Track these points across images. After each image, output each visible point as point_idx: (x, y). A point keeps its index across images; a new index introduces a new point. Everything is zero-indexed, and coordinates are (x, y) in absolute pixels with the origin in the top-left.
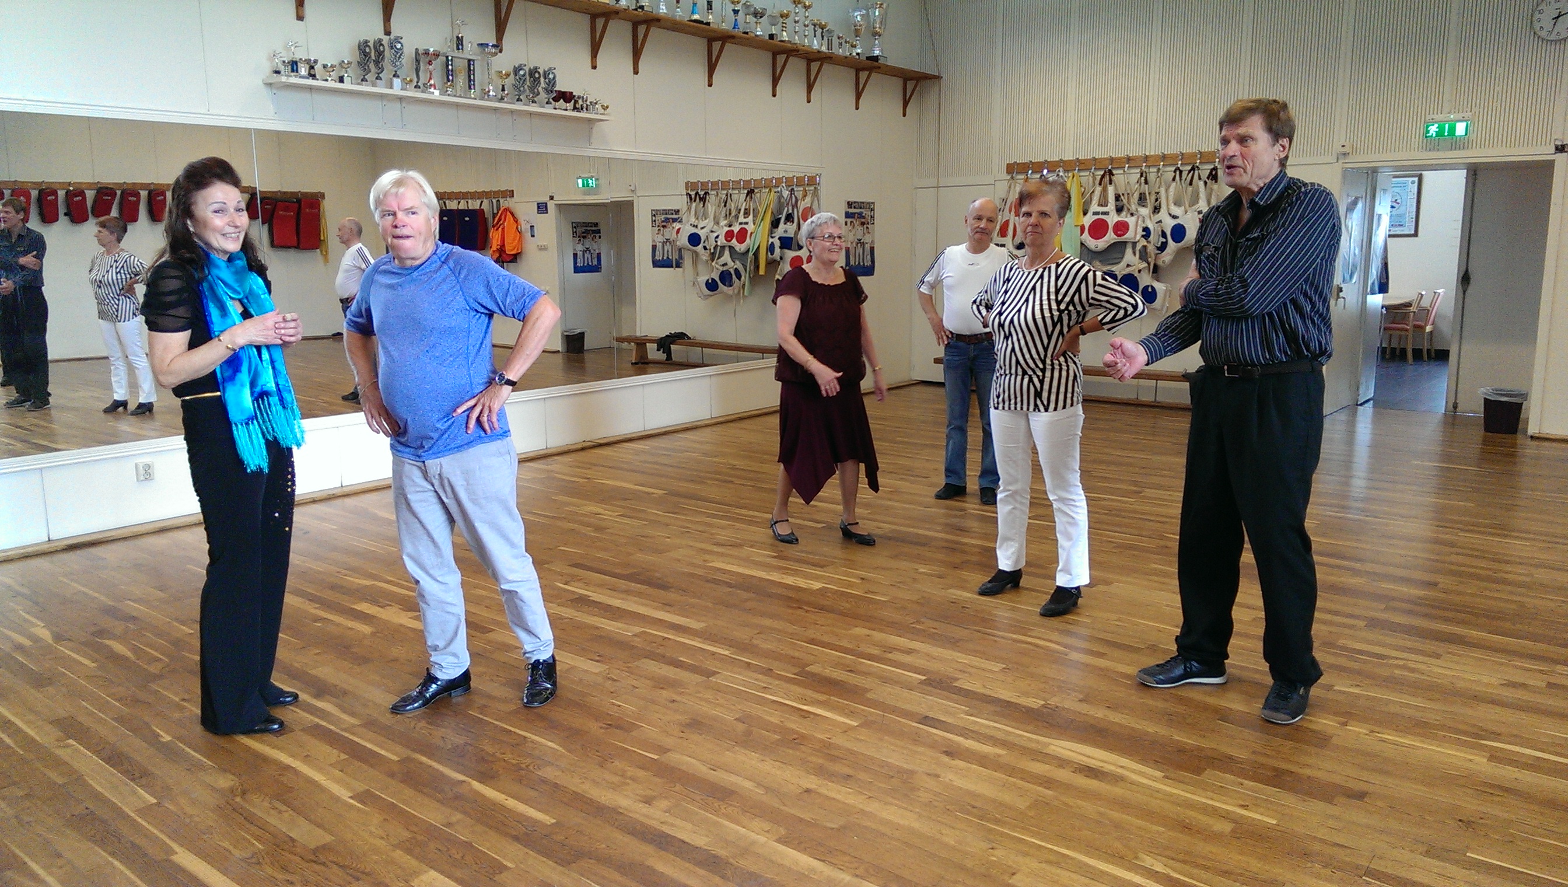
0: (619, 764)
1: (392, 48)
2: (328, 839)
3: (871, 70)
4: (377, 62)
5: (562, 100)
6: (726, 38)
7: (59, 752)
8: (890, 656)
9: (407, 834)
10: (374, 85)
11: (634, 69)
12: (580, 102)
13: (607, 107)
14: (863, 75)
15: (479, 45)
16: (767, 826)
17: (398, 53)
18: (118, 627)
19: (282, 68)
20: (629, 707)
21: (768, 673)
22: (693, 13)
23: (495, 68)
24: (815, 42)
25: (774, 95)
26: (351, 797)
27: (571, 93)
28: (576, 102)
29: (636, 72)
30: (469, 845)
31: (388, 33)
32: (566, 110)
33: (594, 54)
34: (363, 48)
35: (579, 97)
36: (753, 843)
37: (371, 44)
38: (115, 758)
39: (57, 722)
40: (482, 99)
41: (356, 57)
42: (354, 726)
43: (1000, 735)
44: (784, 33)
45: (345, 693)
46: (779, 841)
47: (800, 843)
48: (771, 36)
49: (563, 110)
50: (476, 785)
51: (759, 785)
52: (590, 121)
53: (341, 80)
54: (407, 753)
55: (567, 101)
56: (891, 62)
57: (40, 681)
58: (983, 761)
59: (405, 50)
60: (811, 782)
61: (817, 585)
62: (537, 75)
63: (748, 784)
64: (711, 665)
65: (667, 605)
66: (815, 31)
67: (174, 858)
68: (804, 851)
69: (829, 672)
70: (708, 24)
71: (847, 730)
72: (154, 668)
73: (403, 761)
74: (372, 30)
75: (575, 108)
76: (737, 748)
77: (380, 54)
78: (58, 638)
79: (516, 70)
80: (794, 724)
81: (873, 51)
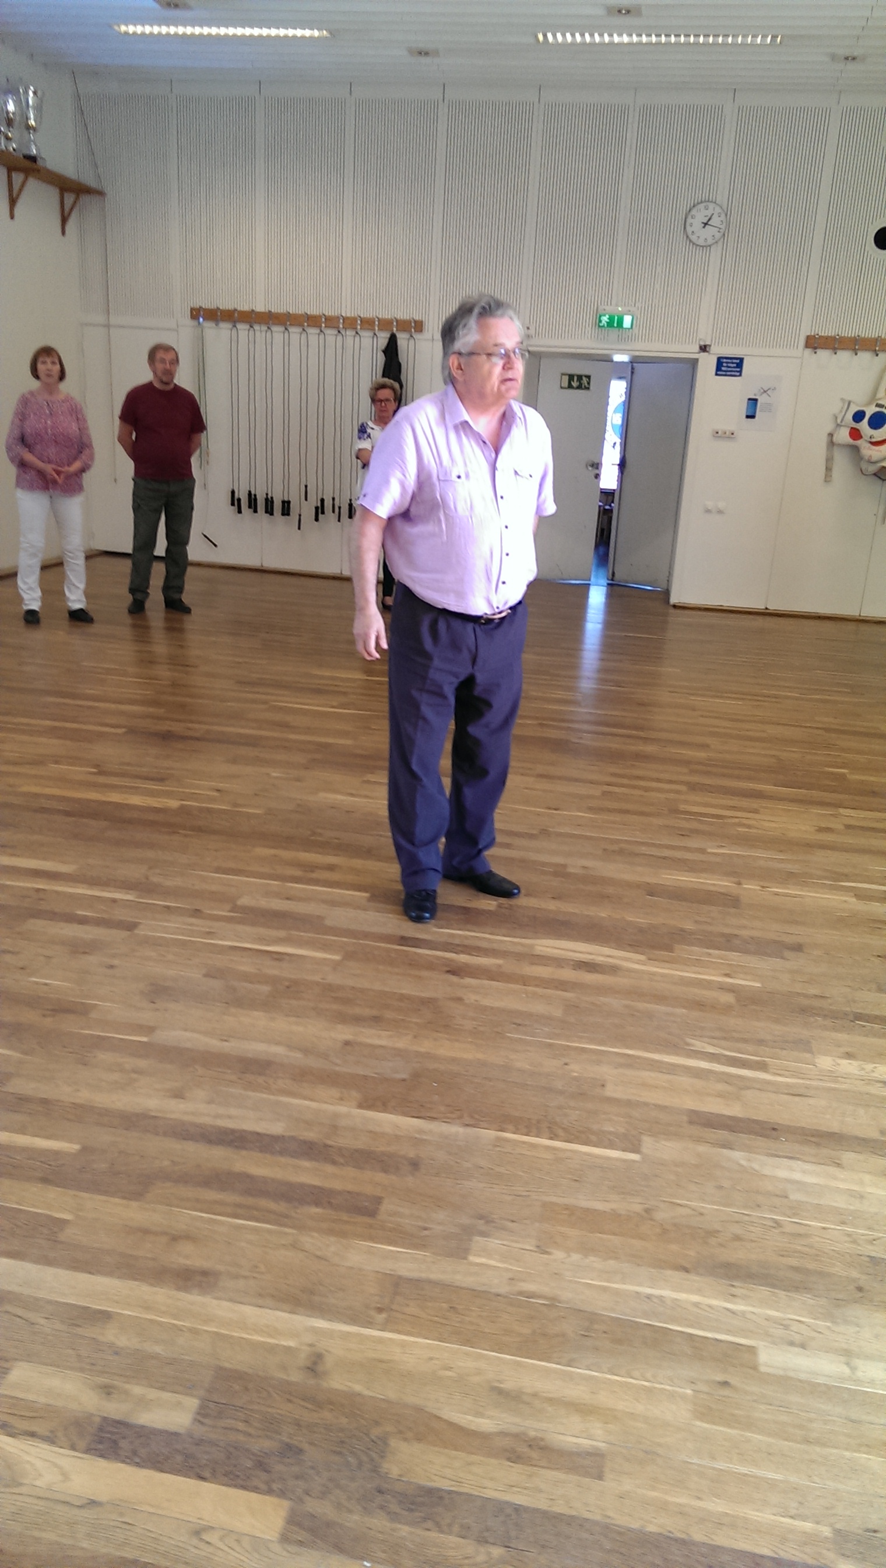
3: (27, 172)
14: (18, 179)
16: (335, 1092)
21: (197, 913)
36: (336, 1116)
46: (360, 1106)
47: (384, 1104)
51: (290, 1047)
60: (344, 1033)
63: (279, 1050)
68: (394, 1111)
71: (334, 966)
76: (233, 1010)
80: (272, 969)
81: (29, 148)
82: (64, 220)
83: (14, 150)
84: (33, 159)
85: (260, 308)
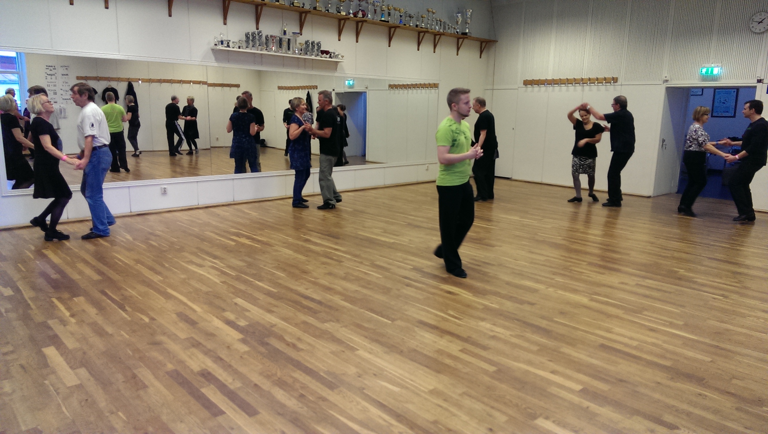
0: (301, 281)
1: (258, 34)
2: (210, 290)
3: (464, 38)
4: (252, 41)
5: (325, 54)
6: (396, 27)
7: (136, 267)
8: (406, 261)
9: (234, 291)
10: (251, 50)
11: (356, 40)
12: (332, 54)
13: (343, 56)
14: (461, 40)
15: (293, 33)
16: (340, 297)
17: (261, 37)
18: (153, 238)
19: (217, 43)
20: (310, 268)
21: (360, 263)
22: (382, 18)
23: (298, 42)
24: (437, 28)
25: (418, 50)
26: (220, 282)
27: (329, 51)
28: (331, 55)
29: (357, 42)
30: (251, 294)
31: (257, 29)
32: (326, 58)
33: (340, 35)
34: (247, 35)
35: (332, 53)
36: (334, 299)
37: (250, 34)
38: (151, 269)
39: (135, 260)
40: (293, 54)
41: (244, 38)
42: (224, 267)
43: (427, 283)
44: (423, 24)
45: (223, 259)
46: (342, 300)
47: (347, 300)
48: (417, 26)
49: (325, 58)
50: (257, 282)
51: (343, 288)
52: (337, 63)
53: (239, 48)
54: (238, 273)
55: (327, 54)
56: (474, 35)
57: (129, 250)
58: (417, 288)
59: (263, 35)
60: (359, 289)
61: (392, 241)
62: (314, 44)
63: (339, 288)
64: (343, 260)
65: (336, 244)
66: (437, 23)
67: (167, 291)
68: (348, 303)
69: (381, 264)
70: (388, 22)
71: (378, 278)
72: (164, 249)
73: (237, 275)
74: (251, 28)
75: (330, 57)
76: (340, 280)
77: (254, 37)
78: (134, 239)
79: (307, 42)
80: (361, 275)
81: (466, 30)
82: (481, 52)
83: (457, 32)
84: (466, 34)
85: (549, 78)
